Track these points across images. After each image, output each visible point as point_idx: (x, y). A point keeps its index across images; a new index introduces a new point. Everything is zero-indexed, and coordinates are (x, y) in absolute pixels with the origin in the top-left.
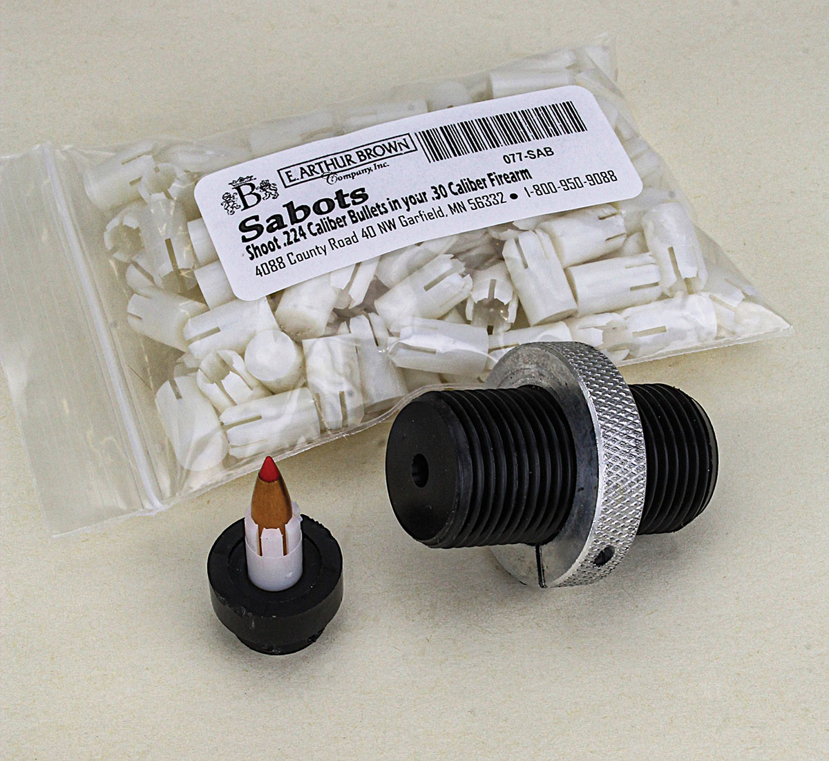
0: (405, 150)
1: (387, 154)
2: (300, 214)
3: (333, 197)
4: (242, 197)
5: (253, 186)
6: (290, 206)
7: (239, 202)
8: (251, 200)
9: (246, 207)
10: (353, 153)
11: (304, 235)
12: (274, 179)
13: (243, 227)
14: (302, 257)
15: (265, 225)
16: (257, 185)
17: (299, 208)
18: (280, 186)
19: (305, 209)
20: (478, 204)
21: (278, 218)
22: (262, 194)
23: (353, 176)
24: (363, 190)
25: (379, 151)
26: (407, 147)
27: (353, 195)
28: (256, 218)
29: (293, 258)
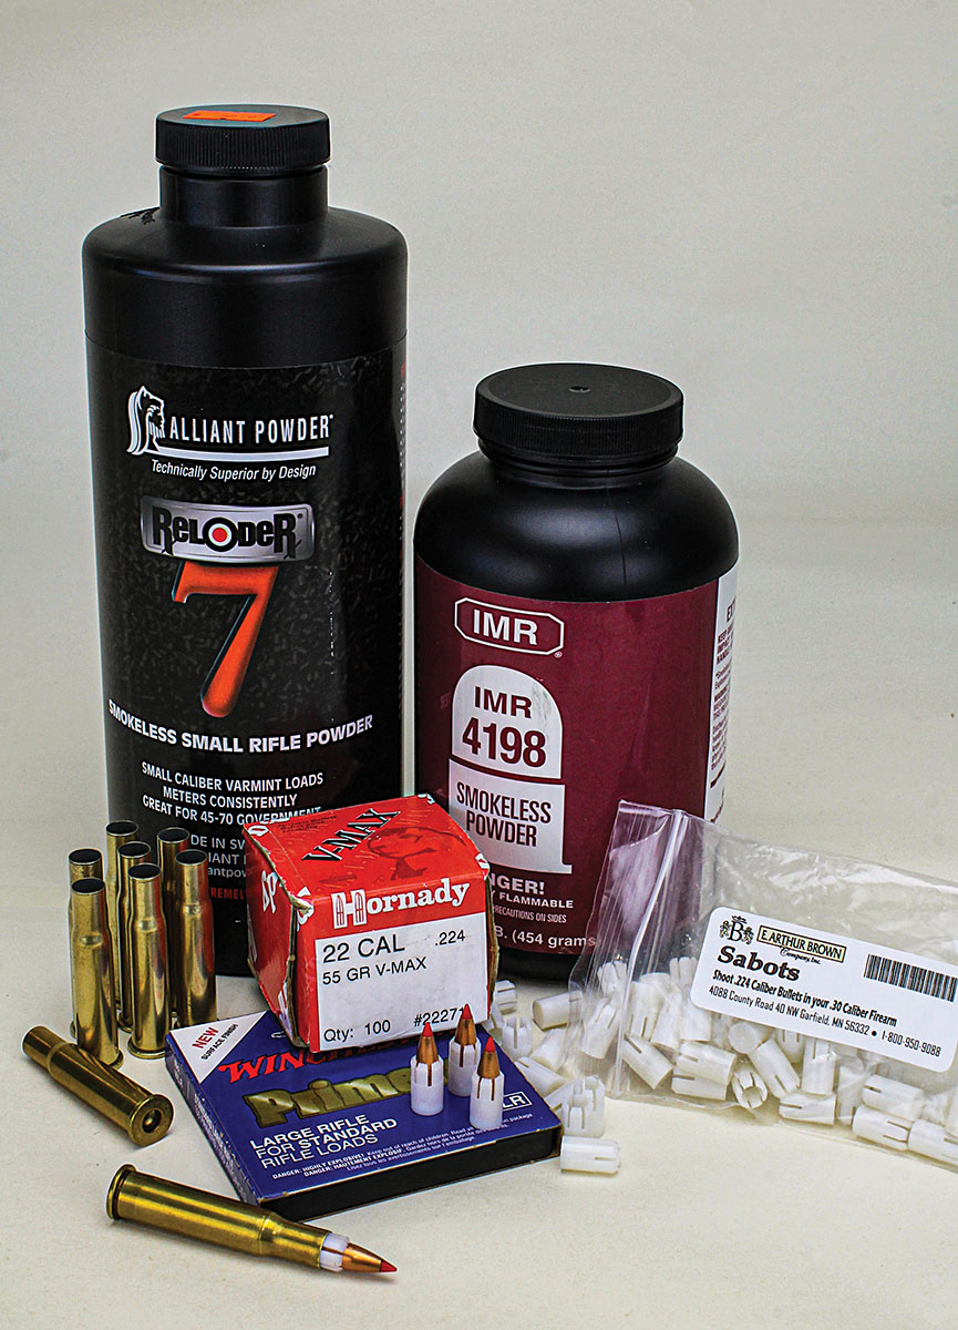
0: (836, 958)
1: (825, 955)
2: (755, 965)
3: (780, 965)
4: (733, 929)
5: (742, 929)
6: (754, 954)
7: (729, 932)
8: (736, 935)
9: (731, 938)
10: (807, 941)
11: (747, 984)
12: (755, 931)
13: (723, 951)
14: (738, 999)
15: (735, 958)
16: (745, 928)
17: (757, 961)
18: (755, 937)
19: (760, 962)
20: (850, 1027)
21: (744, 958)
22: (744, 936)
23: (797, 957)
24: (798, 971)
25: (822, 949)
26: (839, 956)
27: (791, 971)
28: (733, 950)
29: (733, 996)
